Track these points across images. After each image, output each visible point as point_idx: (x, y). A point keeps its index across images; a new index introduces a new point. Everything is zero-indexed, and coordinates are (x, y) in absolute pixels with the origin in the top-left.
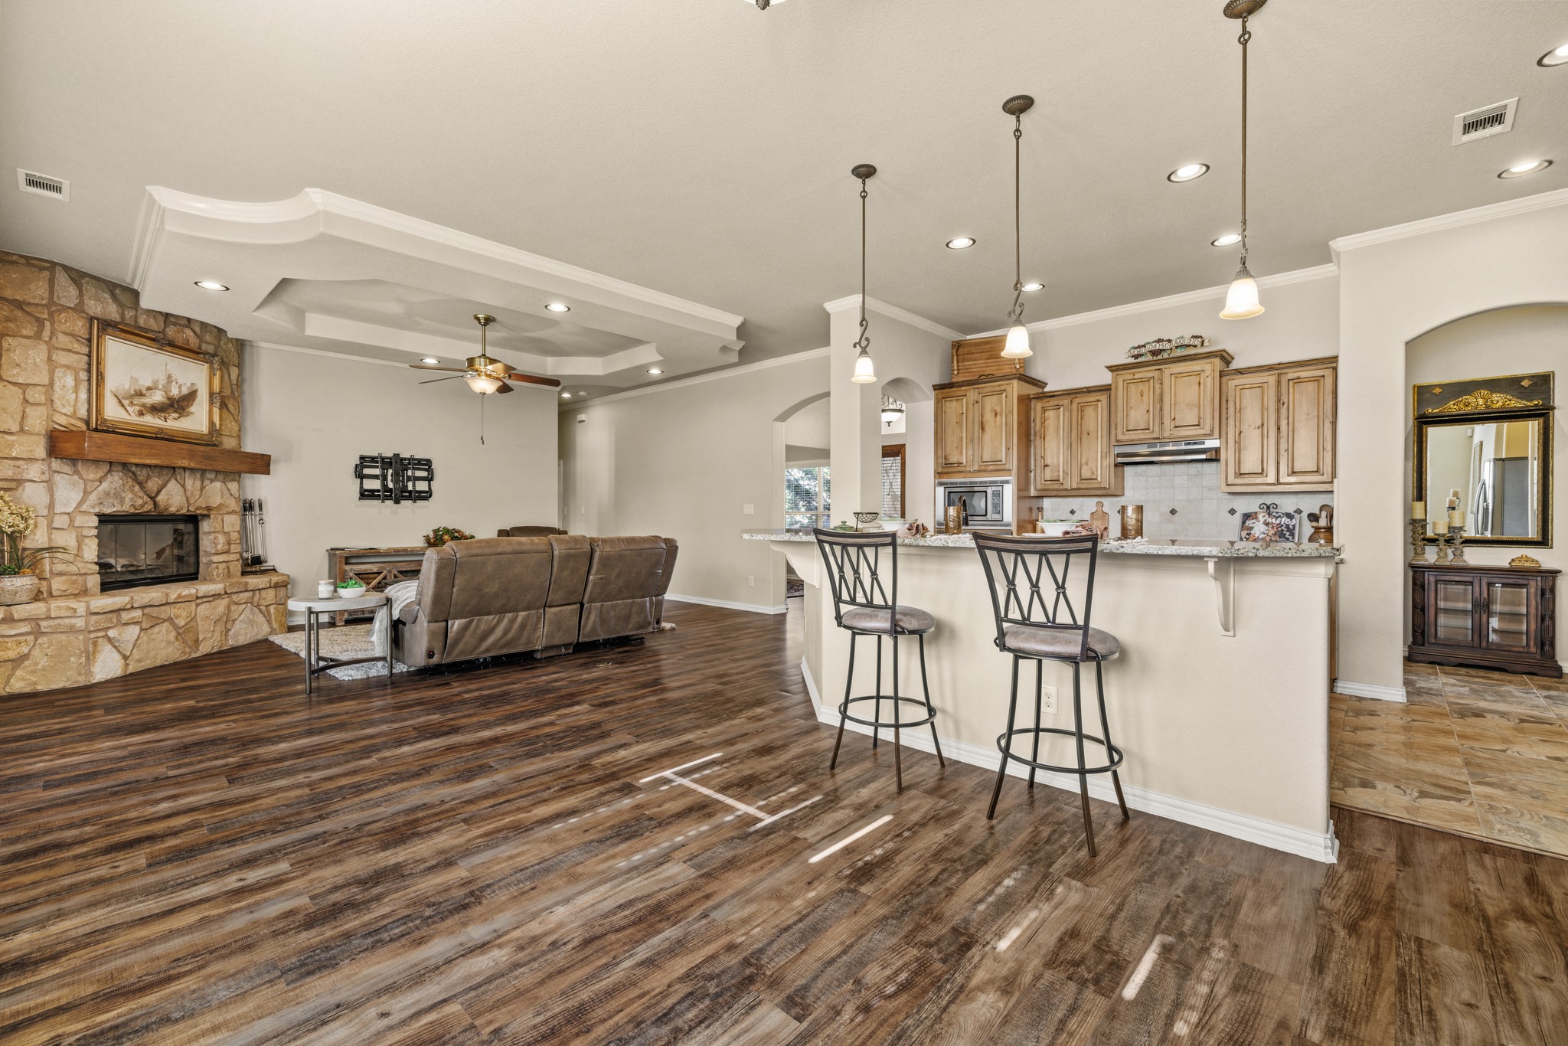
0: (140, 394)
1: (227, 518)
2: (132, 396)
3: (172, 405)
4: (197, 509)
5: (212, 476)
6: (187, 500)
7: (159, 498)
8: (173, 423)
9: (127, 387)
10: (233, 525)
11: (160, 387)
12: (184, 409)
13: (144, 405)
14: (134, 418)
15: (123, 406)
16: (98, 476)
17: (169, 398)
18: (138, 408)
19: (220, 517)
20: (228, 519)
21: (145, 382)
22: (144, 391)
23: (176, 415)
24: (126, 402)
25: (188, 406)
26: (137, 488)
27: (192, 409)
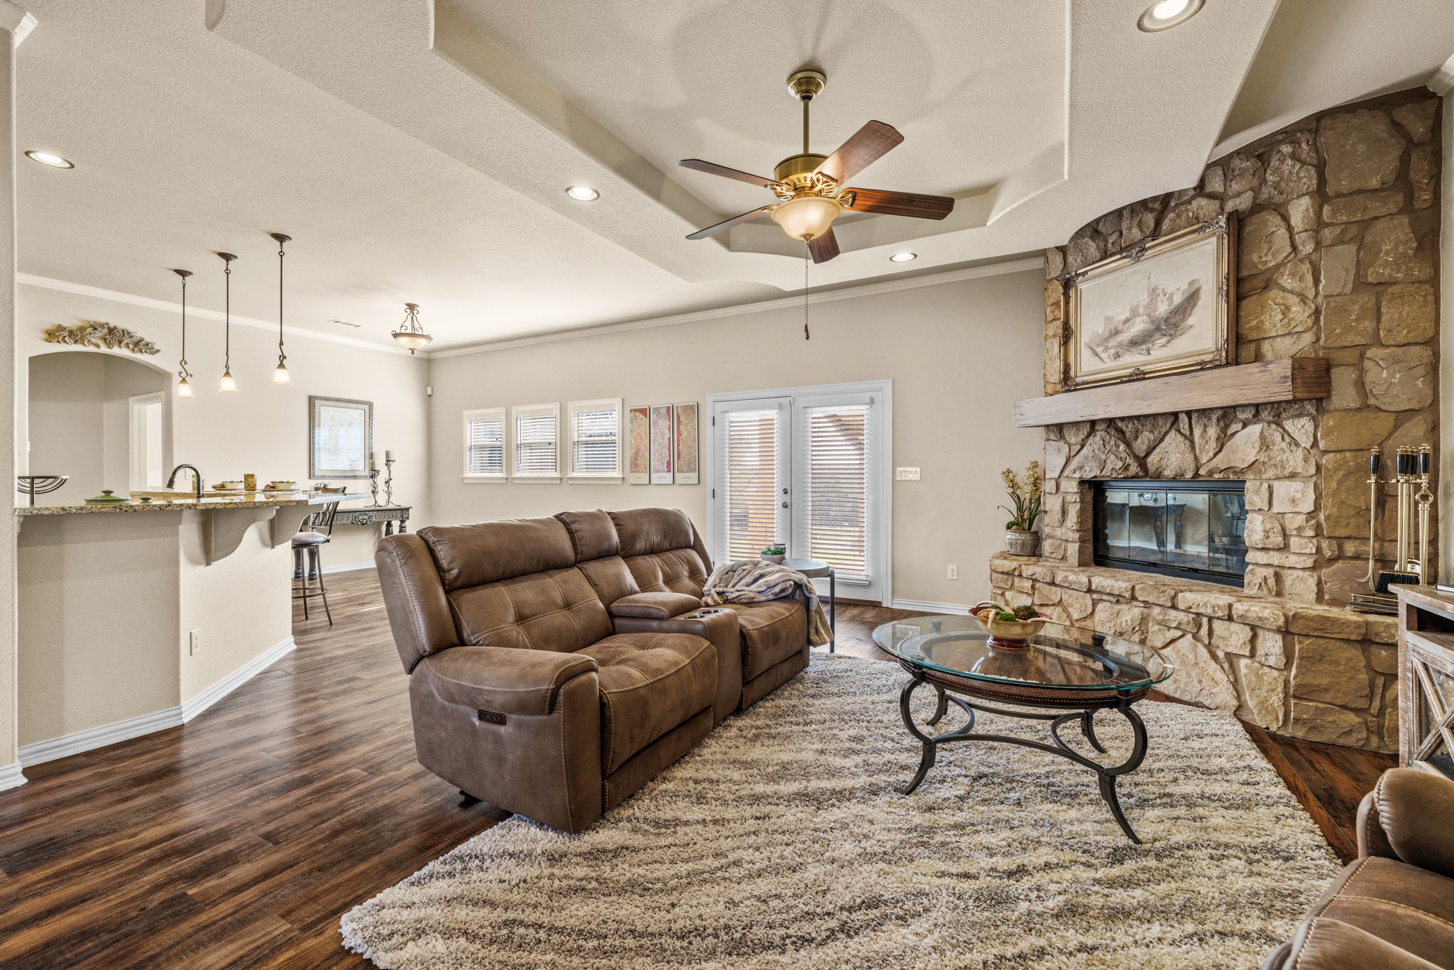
0: (1117, 332)
1: (1281, 488)
2: (1106, 340)
3: (1158, 329)
4: (1211, 473)
5: (1248, 414)
6: (1196, 458)
7: (1149, 460)
8: (1162, 353)
9: (1101, 331)
10: (1293, 501)
11: (1141, 310)
12: (1176, 326)
13: (1120, 344)
14: (1110, 364)
15: (1097, 355)
16: (1080, 439)
17: (1153, 322)
18: (1113, 351)
19: (1265, 485)
20: (1284, 490)
21: (1121, 314)
22: (1120, 327)
23: (1164, 340)
24: (1099, 350)
25: (1184, 319)
26: (1122, 447)
27: (1190, 321)
